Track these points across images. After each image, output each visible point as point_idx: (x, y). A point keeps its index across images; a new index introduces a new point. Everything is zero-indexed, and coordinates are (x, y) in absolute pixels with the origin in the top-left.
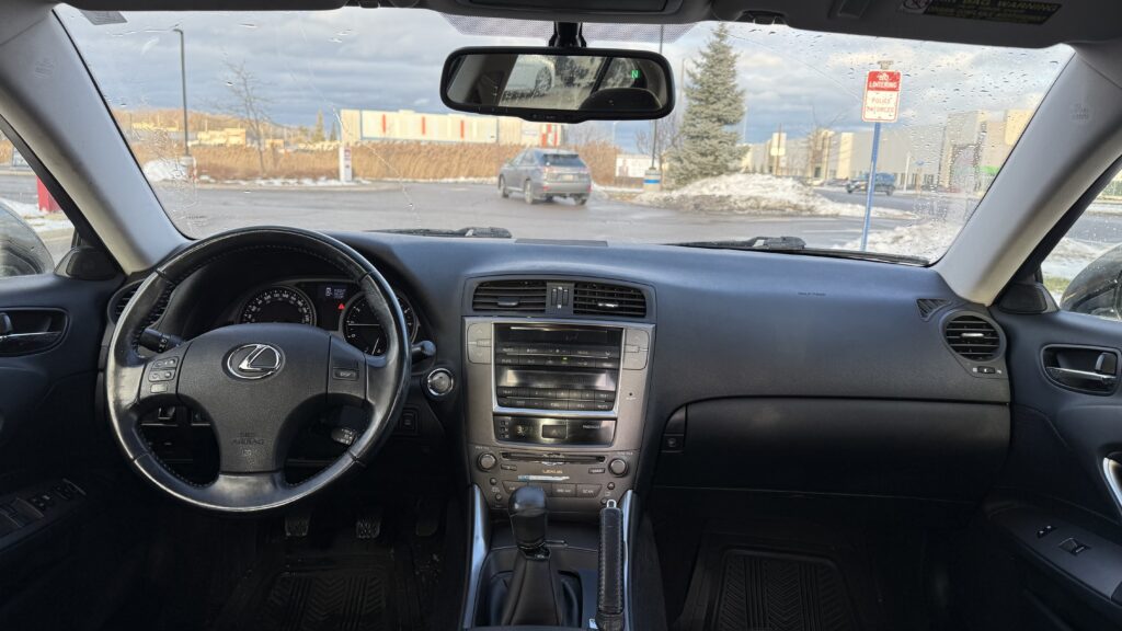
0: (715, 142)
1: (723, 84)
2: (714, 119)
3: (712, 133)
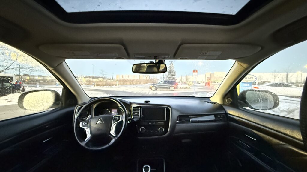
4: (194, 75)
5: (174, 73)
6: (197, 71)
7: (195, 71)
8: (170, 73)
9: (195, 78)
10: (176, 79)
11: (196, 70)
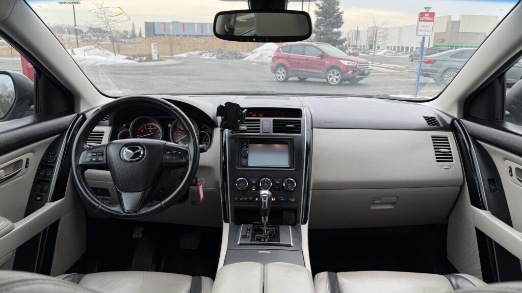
1: (333, 9)
2: (329, 26)
3: (329, 32)
4: (420, 28)
5: (336, 19)
6: (432, 15)
7: (428, 15)
8: (323, 17)
9: (424, 38)
10: (342, 38)
11: (431, 11)
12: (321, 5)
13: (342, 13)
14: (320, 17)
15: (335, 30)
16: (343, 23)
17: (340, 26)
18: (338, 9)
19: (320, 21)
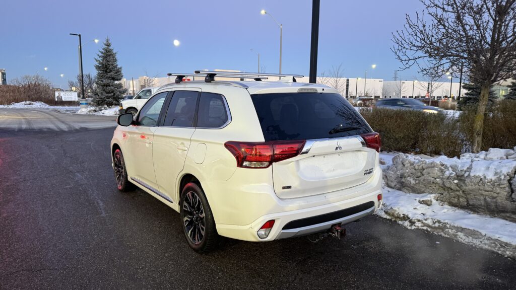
0: (112, 88)
1: (112, 65)
2: (110, 79)
3: (111, 84)
5: (116, 73)
8: (103, 71)
10: (123, 88)
12: (101, 61)
13: (121, 68)
14: (101, 70)
15: (116, 82)
16: (122, 76)
17: (120, 79)
18: (117, 65)
19: (101, 75)
